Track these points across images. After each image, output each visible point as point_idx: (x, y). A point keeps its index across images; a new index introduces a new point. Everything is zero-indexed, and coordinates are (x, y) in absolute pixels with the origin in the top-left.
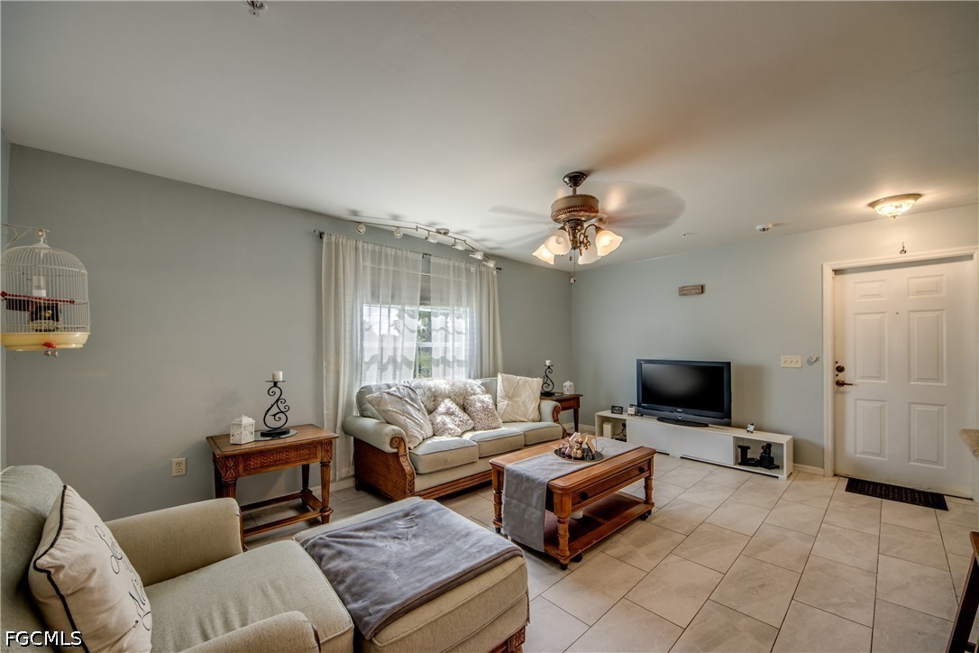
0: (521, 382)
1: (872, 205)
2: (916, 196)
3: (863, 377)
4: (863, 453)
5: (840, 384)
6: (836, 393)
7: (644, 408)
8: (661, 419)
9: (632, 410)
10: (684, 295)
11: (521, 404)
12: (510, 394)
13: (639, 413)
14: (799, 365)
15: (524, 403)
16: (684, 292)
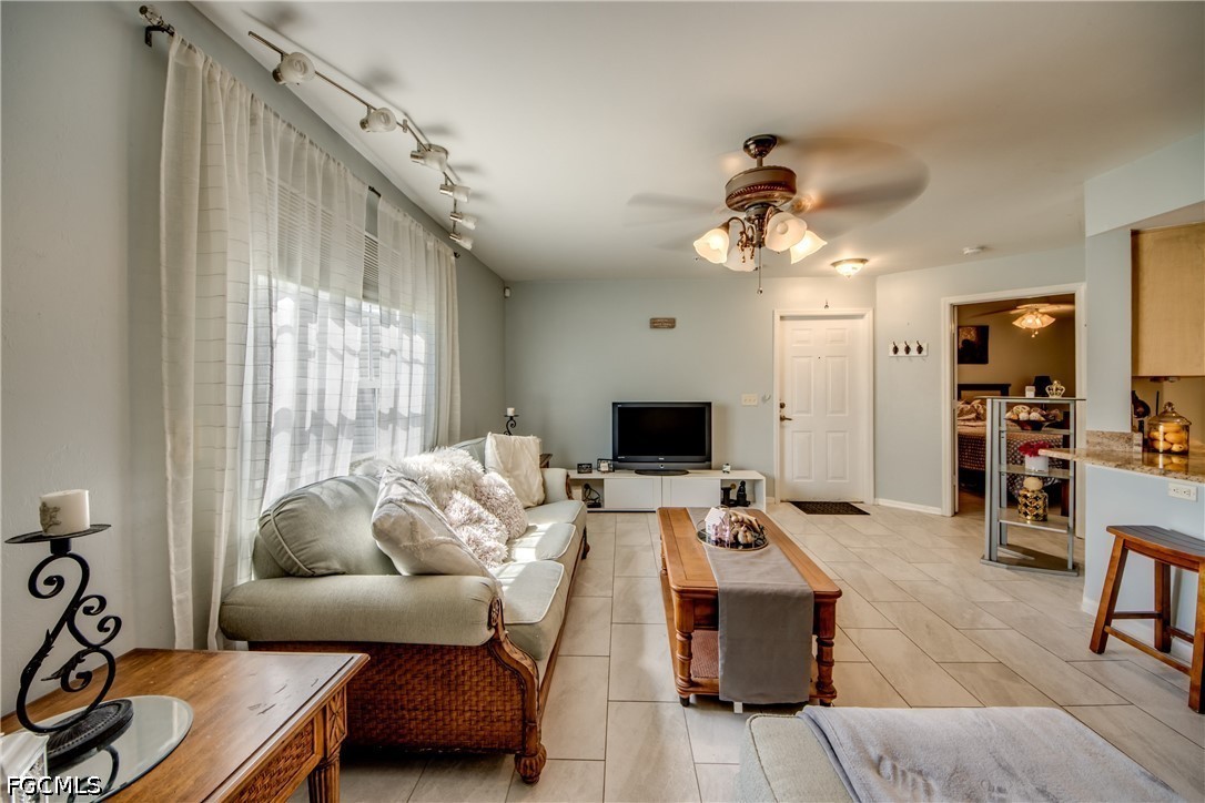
0: (517, 445)
1: (834, 264)
2: (863, 261)
3: (798, 412)
4: (798, 478)
5: (782, 419)
6: (782, 427)
7: (621, 461)
8: (639, 472)
9: (604, 466)
10: (655, 327)
11: (522, 479)
12: (510, 466)
13: (614, 469)
14: (755, 403)
15: (526, 476)
16: (656, 324)
